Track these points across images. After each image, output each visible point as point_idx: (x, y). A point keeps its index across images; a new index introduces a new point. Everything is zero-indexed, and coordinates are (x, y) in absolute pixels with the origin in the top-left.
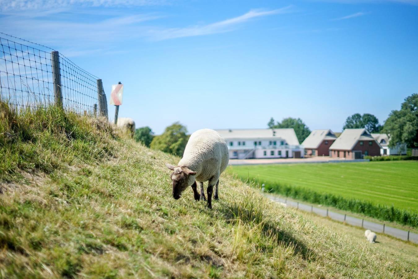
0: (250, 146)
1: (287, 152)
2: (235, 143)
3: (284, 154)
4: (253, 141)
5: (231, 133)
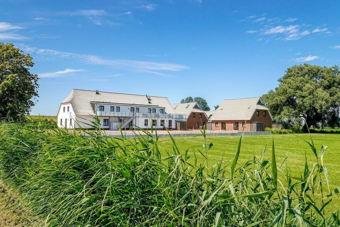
0: (125, 112)
1: (170, 122)
2: (107, 108)
3: (166, 125)
4: (130, 107)
5: (98, 95)
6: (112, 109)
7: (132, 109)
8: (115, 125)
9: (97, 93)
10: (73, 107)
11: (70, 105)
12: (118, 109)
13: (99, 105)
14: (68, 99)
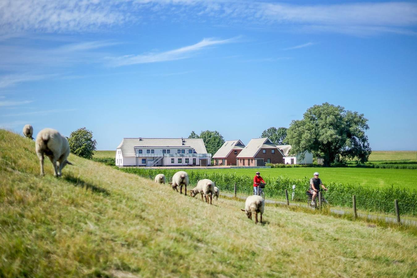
0: (158, 154)
1: (194, 160)
2: (145, 151)
3: (191, 162)
4: (162, 150)
5: (141, 141)
6: (148, 151)
7: (164, 151)
8: (149, 163)
9: (140, 140)
10: (122, 151)
11: (120, 150)
12: (153, 151)
13: (138, 150)
14: (119, 146)
